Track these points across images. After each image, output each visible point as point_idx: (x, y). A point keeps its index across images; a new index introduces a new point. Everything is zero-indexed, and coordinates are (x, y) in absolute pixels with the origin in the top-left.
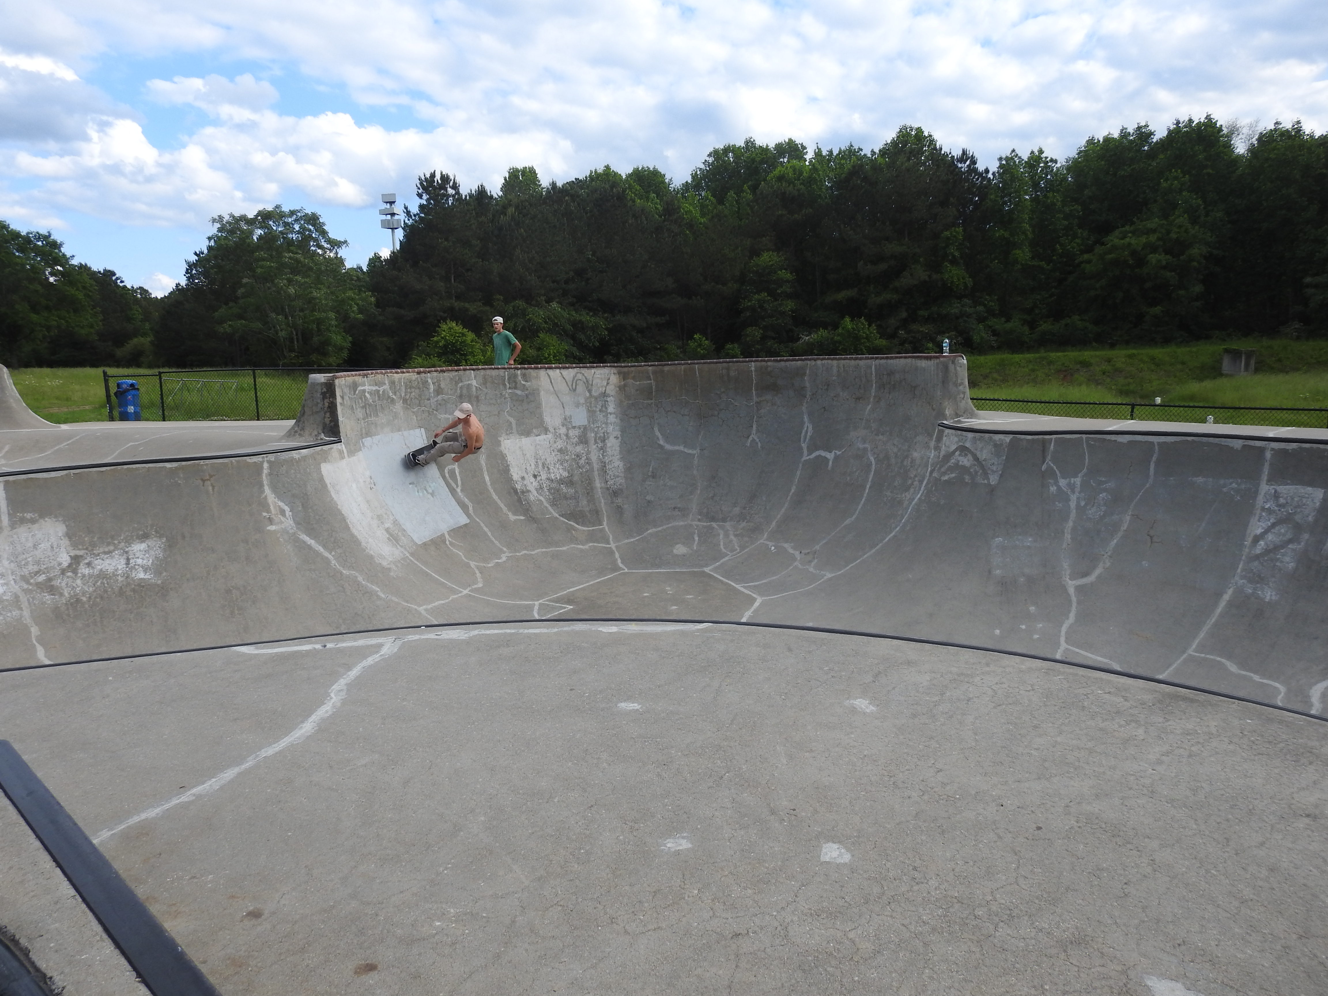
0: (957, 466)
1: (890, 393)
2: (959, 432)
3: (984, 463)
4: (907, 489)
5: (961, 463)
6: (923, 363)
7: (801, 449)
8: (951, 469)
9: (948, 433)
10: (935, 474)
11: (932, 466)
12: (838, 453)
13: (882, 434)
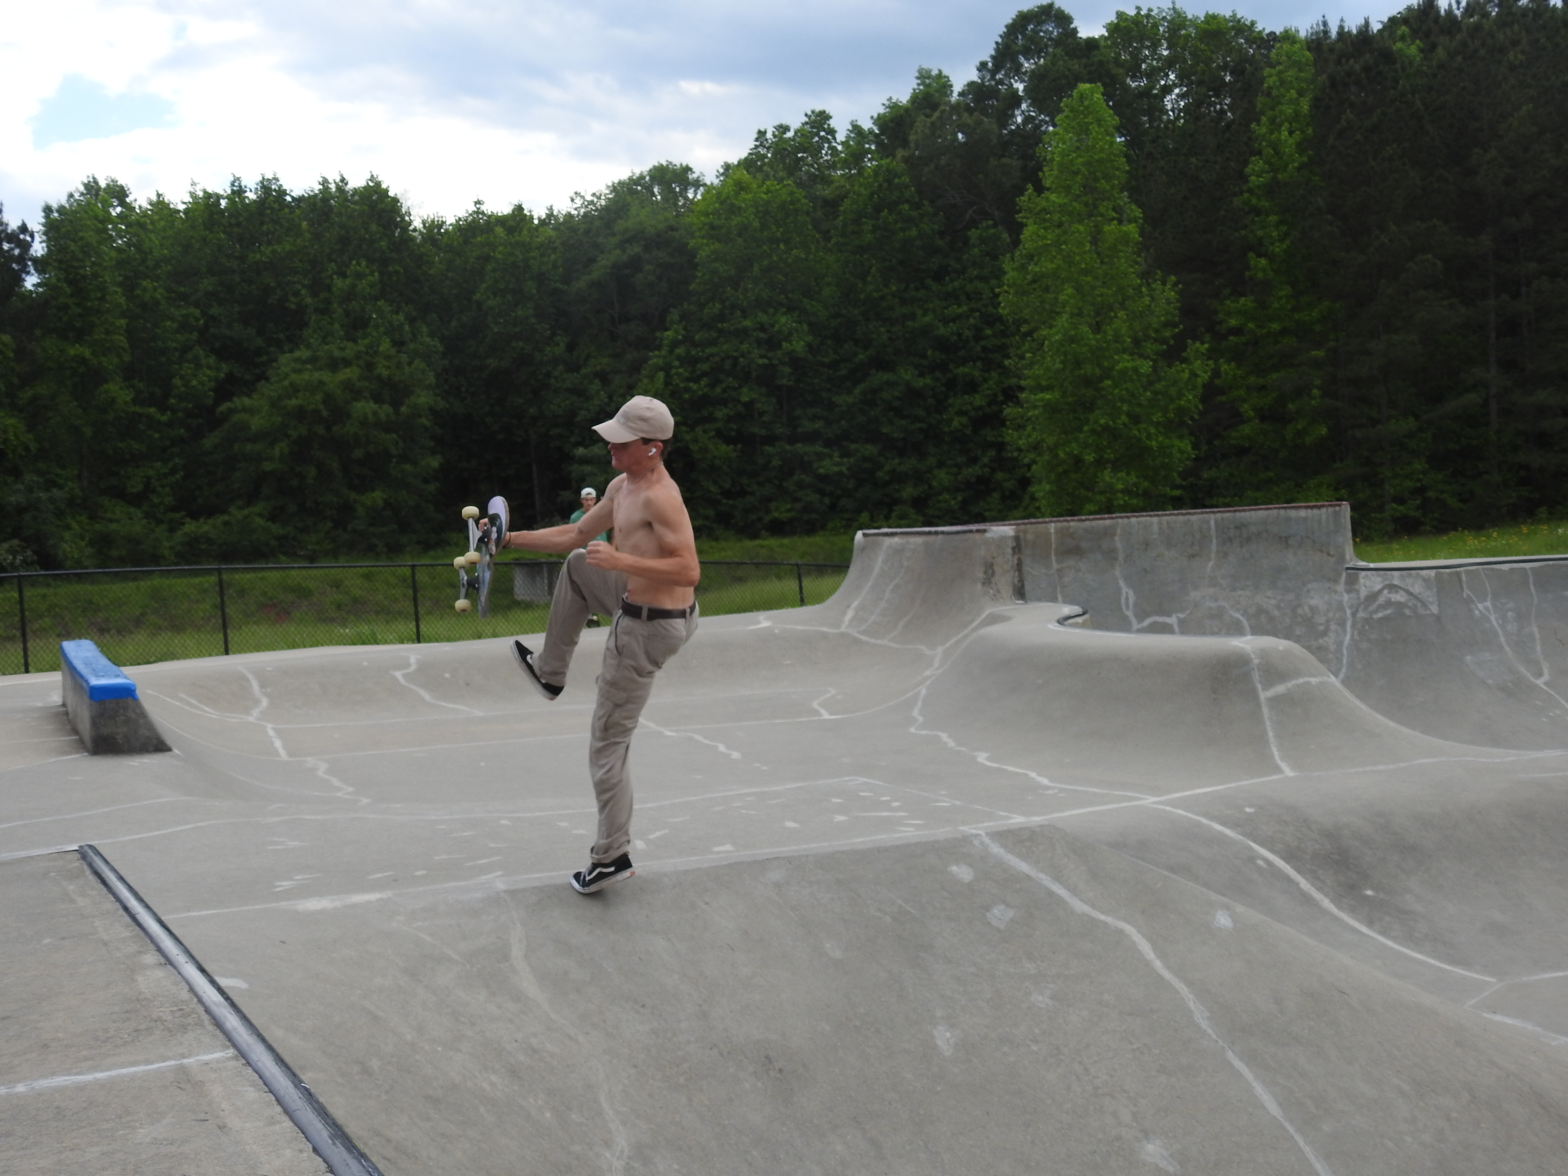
0: (1389, 603)
1: (1241, 546)
2: (1382, 572)
3: (1419, 596)
4: (1324, 633)
5: (1393, 600)
6: (1303, 513)
7: (1126, 618)
8: (1382, 607)
9: (1366, 575)
10: (1361, 614)
11: (1351, 607)
12: (1181, 616)
13: (1241, 590)
